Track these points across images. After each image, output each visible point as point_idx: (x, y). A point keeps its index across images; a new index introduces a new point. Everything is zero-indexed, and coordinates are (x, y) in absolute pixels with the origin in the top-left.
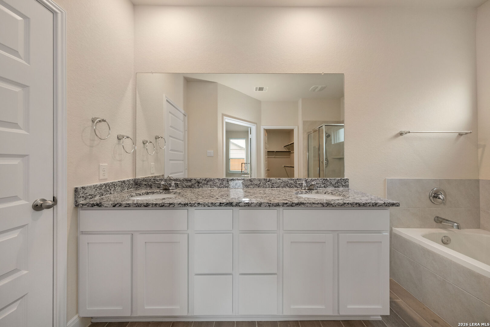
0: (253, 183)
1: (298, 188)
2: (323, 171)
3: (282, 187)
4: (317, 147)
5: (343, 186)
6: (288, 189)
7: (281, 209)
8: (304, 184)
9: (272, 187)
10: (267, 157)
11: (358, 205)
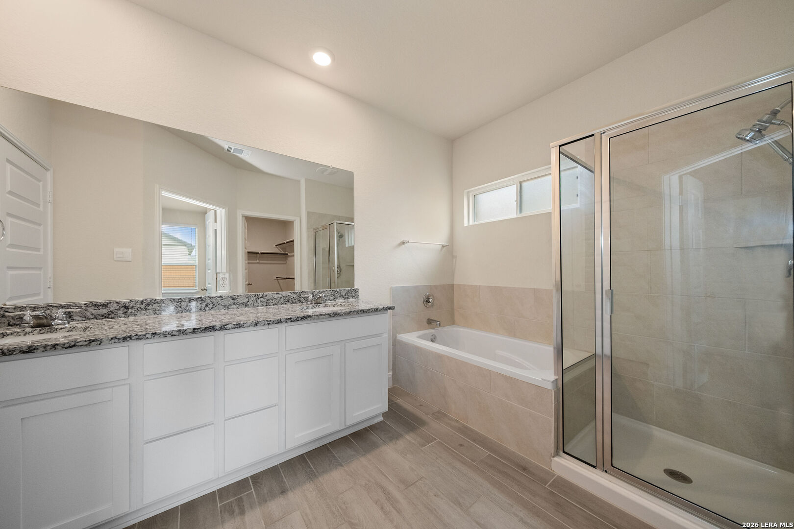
0: (236, 302)
1: (302, 303)
2: (335, 282)
3: (282, 304)
4: (327, 249)
5: (353, 296)
6: (289, 305)
7: (284, 325)
8: (311, 297)
9: (267, 304)
10: (247, 262)
11: (362, 311)
